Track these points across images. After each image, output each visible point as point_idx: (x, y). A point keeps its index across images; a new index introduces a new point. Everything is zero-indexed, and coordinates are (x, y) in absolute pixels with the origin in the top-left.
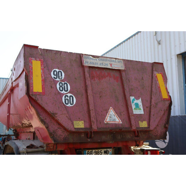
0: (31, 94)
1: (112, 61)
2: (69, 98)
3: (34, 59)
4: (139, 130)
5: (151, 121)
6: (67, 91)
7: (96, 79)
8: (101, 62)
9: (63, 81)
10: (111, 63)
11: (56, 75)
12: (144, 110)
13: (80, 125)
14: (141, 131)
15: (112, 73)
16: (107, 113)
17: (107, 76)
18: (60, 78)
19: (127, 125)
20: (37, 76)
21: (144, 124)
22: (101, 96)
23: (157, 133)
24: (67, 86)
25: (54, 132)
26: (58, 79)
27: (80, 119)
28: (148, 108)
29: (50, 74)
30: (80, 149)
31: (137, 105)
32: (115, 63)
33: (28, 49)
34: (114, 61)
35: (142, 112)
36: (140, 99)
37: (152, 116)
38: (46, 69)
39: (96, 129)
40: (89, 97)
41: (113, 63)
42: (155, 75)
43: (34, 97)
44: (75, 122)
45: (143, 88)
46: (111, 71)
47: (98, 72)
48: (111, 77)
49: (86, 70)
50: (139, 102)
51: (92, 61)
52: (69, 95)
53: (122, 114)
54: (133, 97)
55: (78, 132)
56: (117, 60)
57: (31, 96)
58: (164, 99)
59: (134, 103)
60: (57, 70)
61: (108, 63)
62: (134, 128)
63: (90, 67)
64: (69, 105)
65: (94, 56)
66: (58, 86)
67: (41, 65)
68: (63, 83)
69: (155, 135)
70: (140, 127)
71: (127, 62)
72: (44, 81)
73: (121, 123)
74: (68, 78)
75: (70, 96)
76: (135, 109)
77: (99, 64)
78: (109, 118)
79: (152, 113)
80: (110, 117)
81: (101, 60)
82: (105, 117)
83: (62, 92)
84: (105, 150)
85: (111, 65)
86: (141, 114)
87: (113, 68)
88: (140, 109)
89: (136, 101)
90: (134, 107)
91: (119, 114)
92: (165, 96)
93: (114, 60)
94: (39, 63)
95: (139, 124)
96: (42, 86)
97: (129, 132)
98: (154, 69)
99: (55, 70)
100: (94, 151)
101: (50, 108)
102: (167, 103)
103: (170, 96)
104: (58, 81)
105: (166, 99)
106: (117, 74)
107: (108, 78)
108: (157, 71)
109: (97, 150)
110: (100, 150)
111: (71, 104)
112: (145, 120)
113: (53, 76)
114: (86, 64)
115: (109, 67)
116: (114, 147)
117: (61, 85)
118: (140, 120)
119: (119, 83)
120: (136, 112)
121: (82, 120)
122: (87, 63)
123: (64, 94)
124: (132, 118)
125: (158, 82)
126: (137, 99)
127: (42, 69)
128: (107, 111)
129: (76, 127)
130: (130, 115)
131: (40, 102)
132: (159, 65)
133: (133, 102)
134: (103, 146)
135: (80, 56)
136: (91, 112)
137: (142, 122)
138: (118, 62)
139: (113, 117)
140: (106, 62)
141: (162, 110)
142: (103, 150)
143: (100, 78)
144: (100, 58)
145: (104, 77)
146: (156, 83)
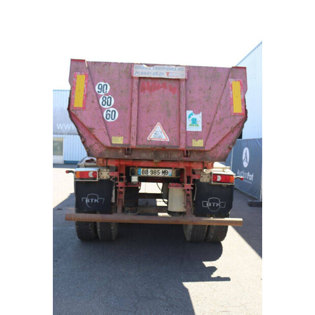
0: (71, 109)
1: (170, 69)
2: (110, 113)
3: (79, 73)
4: (189, 149)
5: (208, 140)
6: (110, 105)
7: (146, 91)
8: (156, 71)
9: (107, 95)
10: (168, 71)
11: (101, 89)
12: (203, 127)
13: (118, 140)
14: (191, 151)
15: (168, 84)
16: (152, 129)
17: (161, 88)
18: (105, 91)
19: (175, 144)
20: (79, 91)
21: (198, 143)
22: (148, 111)
23: (215, 154)
24: (111, 100)
25: (91, 146)
26: (102, 93)
27: (119, 135)
28: (208, 125)
29: (94, 87)
31: (194, 121)
32: (174, 71)
33: (75, 64)
34: (172, 69)
35: (199, 129)
36: (201, 114)
37: (211, 133)
38: (91, 81)
39: (135, 145)
40: (133, 112)
41: (171, 71)
42: (229, 83)
43: (73, 112)
44: (113, 138)
45: (208, 100)
46: (167, 81)
47: (151, 83)
48: (165, 88)
49: (135, 81)
50: (199, 117)
51: (144, 70)
52: (111, 109)
53: (172, 131)
54: (191, 112)
55: (115, 148)
56: (178, 67)
57: (71, 111)
58: (235, 114)
59: (191, 119)
60: (103, 83)
61: (165, 71)
62: (182, 147)
63: (140, 78)
64: (110, 120)
65: (149, 65)
66: (101, 100)
67: (86, 79)
68: (107, 97)
70: (193, 145)
71: (190, 70)
72: (86, 96)
73: (168, 140)
74: (113, 92)
75: (113, 111)
76: (190, 125)
77: (152, 73)
78: (153, 134)
79: (213, 131)
80: (156, 134)
81: (156, 68)
82: (149, 133)
83: (104, 107)
84: (164, 170)
85: (168, 74)
86: (197, 132)
87: (170, 78)
88: (198, 126)
89: (194, 116)
90: (189, 122)
91: (167, 130)
92: (237, 109)
93: (174, 67)
94: (84, 77)
95: (192, 142)
96: (84, 101)
97: (178, 151)
98: (230, 76)
99: (100, 83)
100: (149, 170)
101: (88, 123)
102: (238, 119)
103: (246, 111)
104: (102, 95)
105: (239, 114)
107: (161, 90)
108: (233, 78)
109: (153, 170)
110: (157, 170)
111: (112, 119)
112: (201, 139)
113: (97, 90)
114: (135, 75)
115: (165, 76)
116: (176, 168)
117: (104, 99)
118: (194, 139)
119: (176, 95)
121: (121, 136)
122: (138, 73)
123: (105, 109)
124: (183, 136)
125: (231, 92)
126: (196, 113)
127: (86, 84)
129: (114, 142)
130: (181, 132)
131: (79, 117)
132: (240, 70)
133: (189, 117)
135: (131, 65)
136: (132, 127)
137: (197, 140)
138: (179, 69)
139: (159, 133)
140: (162, 71)
141: (228, 128)
142: (161, 170)
143: (152, 89)
144: (155, 66)
145: (158, 88)
146: (229, 94)
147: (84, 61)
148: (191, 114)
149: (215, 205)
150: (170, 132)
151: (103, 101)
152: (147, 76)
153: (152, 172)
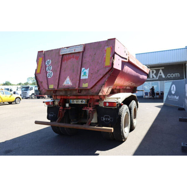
2: (50, 74)
3: (40, 57)
5: (90, 83)
6: (50, 70)
7: (65, 61)
12: (89, 76)
16: (65, 80)
18: (49, 64)
19: (74, 86)
22: (65, 71)
23: (94, 91)
24: (51, 68)
28: (92, 75)
31: (85, 73)
34: (77, 47)
35: (87, 77)
36: (88, 69)
40: (58, 72)
41: (76, 48)
42: (105, 49)
44: (49, 86)
45: (93, 61)
46: (74, 54)
47: (68, 56)
50: (87, 71)
51: (65, 51)
52: (50, 72)
53: (74, 80)
54: (84, 68)
57: (36, 75)
58: (106, 66)
59: (83, 72)
62: (77, 88)
63: (63, 55)
64: (49, 77)
65: (67, 48)
66: (47, 68)
67: (42, 60)
68: (49, 66)
70: (83, 87)
72: (41, 67)
73: (72, 85)
74: (52, 64)
76: (83, 76)
77: (68, 51)
79: (93, 78)
80: (66, 82)
81: (70, 49)
82: (64, 82)
85: (75, 50)
86: (86, 79)
87: (75, 52)
88: (86, 75)
90: (82, 74)
92: (107, 64)
94: (42, 58)
95: (82, 85)
96: (40, 70)
99: (48, 60)
100: (75, 100)
104: (47, 66)
105: (108, 66)
106: (78, 55)
107: (72, 59)
108: (108, 46)
110: (78, 100)
112: (87, 83)
113: (46, 64)
114: (61, 54)
115: (73, 52)
118: (84, 83)
119: (78, 61)
120: (83, 78)
121: (53, 84)
122: (62, 52)
123: (48, 72)
125: (105, 54)
126: (86, 69)
127: (42, 62)
128: (65, 78)
129: (50, 88)
130: (77, 80)
133: (83, 71)
136: (57, 80)
137: (85, 84)
138: (80, 47)
139: (68, 82)
140: (72, 50)
141: (101, 75)
142: (80, 100)
143: (67, 60)
144: (70, 48)
145: (70, 58)
146: (104, 55)
147: (42, 51)
148: (84, 70)
149: (108, 119)
150: (73, 80)
151: (48, 68)
152: (65, 53)
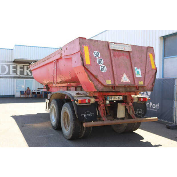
0: (85, 65)
1: (125, 46)
3: (84, 45)
4: (139, 86)
5: (145, 81)
6: (102, 63)
7: (116, 57)
8: (119, 47)
10: (125, 47)
11: (96, 55)
12: (142, 75)
13: (109, 82)
14: (140, 87)
15: (125, 53)
16: (122, 76)
17: (122, 55)
18: (98, 56)
19: (133, 83)
20: (87, 55)
21: (141, 83)
22: (119, 67)
24: (102, 61)
25: (97, 85)
26: (97, 57)
27: (109, 79)
28: (144, 74)
29: (93, 54)
30: (106, 96)
31: (138, 72)
32: (127, 47)
33: (81, 40)
34: (126, 46)
36: (140, 69)
37: (146, 78)
38: (91, 51)
39: (117, 84)
40: (113, 67)
42: (148, 54)
43: (86, 67)
44: (106, 81)
45: (141, 62)
46: (124, 52)
47: (118, 53)
48: (124, 56)
49: (111, 51)
50: (139, 70)
51: (114, 46)
52: (103, 66)
55: (108, 86)
56: (128, 45)
57: (85, 66)
58: (153, 69)
59: (136, 71)
60: (96, 52)
61: (123, 47)
62: (136, 85)
63: (113, 50)
64: (103, 72)
65: (115, 43)
66: (97, 61)
67: (89, 49)
68: (100, 59)
69: (147, 89)
70: (140, 84)
71: (133, 47)
72: (90, 58)
73: (130, 82)
74: (102, 56)
75: (104, 67)
76: (137, 74)
78: (123, 79)
79: (146, 77)
80: (124, 79)
82: (122, 78)
83: (99, 64)
84: (118, 97)
85: (124, 48)
86: (140, 77)
87: (126, 50)
89: (138, 70)
90: (136, 73)
91: (129, 77)
92: (153, 67)
93: (126, 45)
94: (87, 47)
95: (139, 83)
96: (90, 61)
97: (134, 87)
98: (148, 51)
99: (95, 51)
100: (112, 97)
101: (94, 73)
102: (155, 71)
103: (156, 68)
104: (97, 58)
105: (154, 69)
106: (127, 54)
107: (122, 56)
109: (114, 97)
110: (115, 97)
111: (104, 71)
112: (142, 81)
113: (94, 55)
114: (111, 48)
115: (123, 50)
116: (123, 96)
117: (99, 60)
118: (139, 81)
119: (129, 59)
120: (138, 76)
121: (110, 80)
124: (136, 79)
126: (138, 68)
127: (89, 51)
128: (122, 75)
129: (107, 83)
130: (135, 77)
131: (89, 69)
132: (151, 48)
134: (118, 94)
135: (108, 43)
136: (115, 76)
138: (128, 46)
139: (125, 78)
141: (151, 75)
144: (118, 44)
145: (120, 55)
146: (149, 59)
147: (85, 38)
148: (136, 69)
149: (140, 112)
150: (130, 77)
151: (99, 61)
152: (116, 49)
153: (113, 98)
